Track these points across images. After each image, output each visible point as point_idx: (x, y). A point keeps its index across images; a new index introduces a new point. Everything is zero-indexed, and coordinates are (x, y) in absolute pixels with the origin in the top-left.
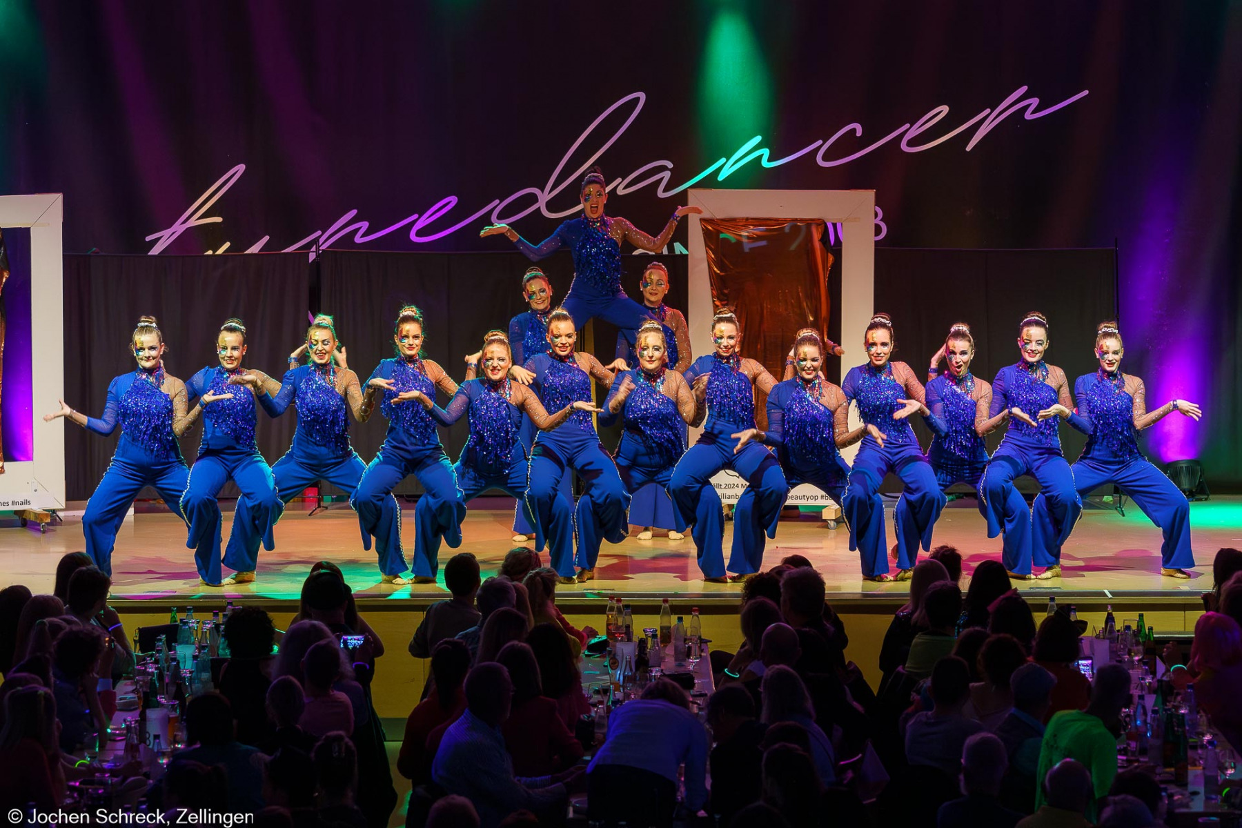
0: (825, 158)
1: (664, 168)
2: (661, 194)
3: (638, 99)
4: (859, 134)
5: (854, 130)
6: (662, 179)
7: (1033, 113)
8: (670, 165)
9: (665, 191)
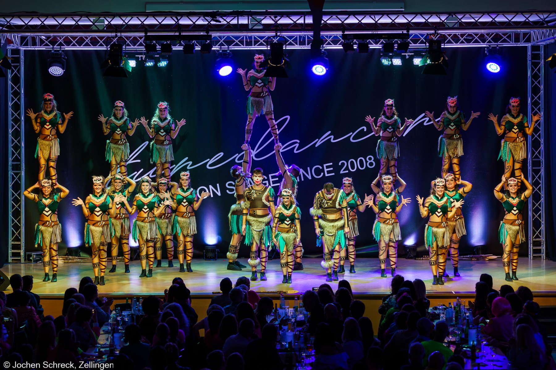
0: (353, 139)
1: (296, 143)
2: (295, 152)
3: (287, 118)
4: (365, 130)
5: (363, 129)
6: (296, 146)
7: (427, 123)
8: (298, 141)
9: (297, 150)
